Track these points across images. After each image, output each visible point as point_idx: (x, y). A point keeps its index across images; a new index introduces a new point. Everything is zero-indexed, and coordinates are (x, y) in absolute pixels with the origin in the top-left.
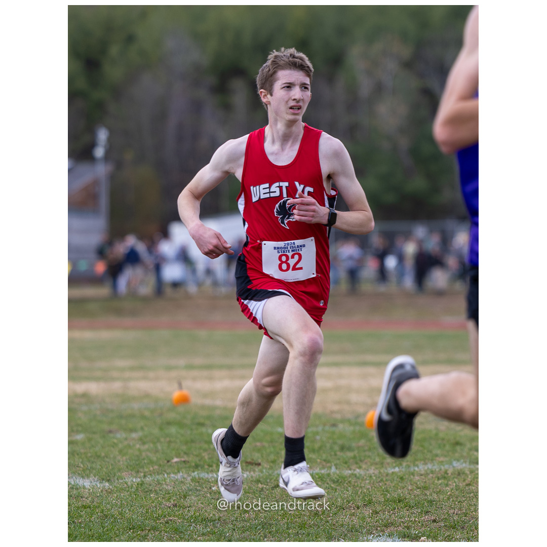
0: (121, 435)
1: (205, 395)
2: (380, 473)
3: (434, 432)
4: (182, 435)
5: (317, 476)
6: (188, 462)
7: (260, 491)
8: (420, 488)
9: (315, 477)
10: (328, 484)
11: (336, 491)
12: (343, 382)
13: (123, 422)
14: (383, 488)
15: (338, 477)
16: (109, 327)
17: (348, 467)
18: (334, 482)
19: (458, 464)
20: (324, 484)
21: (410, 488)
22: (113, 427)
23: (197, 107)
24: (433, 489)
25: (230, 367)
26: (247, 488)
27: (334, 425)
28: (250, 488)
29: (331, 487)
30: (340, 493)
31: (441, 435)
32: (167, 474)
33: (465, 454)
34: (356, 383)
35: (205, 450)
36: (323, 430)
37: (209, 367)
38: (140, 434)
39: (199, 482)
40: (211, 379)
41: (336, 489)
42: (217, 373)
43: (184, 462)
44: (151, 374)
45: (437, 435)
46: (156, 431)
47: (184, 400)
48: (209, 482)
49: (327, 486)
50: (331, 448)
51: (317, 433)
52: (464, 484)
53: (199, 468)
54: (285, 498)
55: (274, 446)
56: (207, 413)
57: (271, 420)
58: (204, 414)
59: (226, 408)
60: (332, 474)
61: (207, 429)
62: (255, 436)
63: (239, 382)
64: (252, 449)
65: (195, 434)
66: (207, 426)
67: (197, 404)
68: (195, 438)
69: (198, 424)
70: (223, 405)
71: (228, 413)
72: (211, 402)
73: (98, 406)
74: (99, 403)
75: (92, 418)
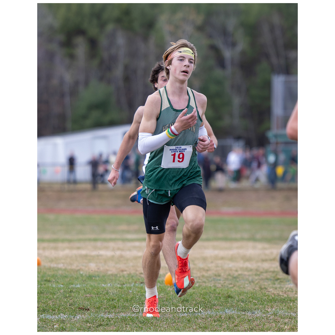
1: (52, 261)
2: (174, 316)
3: (213, 288)
7: (88, 329)
8: (202, 328)
9: (128, 319)
10: (136, 324)
11: (142, 329)
14: (176, 327)
15: (143, 319)
18: (141, 323)
19: (229, 311)
21: (194, 328)
24: (211, 328)
25: (70, 241)
26: (79, 326)
27: (141, 283)
28: (81, 326)
31: (217, 290)
33: (234, 304)
35: (50, 299)
36: (134, 286)
37: (55, 241)
39: (45, 321)
40: (56, 249)
41: (142, 328)
42: (60, 245)
45: (215, 290)
48: (53, 322)
49: (136, 325)
50: (140, 299)
51: (130, 288)
52: (233, 325)
53: (46, 312)
55: (99, 297)
56: (52, 273)
57: (98, 278)
58: (50, 273)
59: (65, 270)
60: (140, 318)
61: (51, 284)
62: (86, 289)
63: (75, 252)
64: (83, 299)
65: (43, 288)
66: (51, 282)
67: (45, 266)
68: (43, 291)
69: (46, 281)
70: (64, 268)
71: (67, 273)
72: (55, 265)
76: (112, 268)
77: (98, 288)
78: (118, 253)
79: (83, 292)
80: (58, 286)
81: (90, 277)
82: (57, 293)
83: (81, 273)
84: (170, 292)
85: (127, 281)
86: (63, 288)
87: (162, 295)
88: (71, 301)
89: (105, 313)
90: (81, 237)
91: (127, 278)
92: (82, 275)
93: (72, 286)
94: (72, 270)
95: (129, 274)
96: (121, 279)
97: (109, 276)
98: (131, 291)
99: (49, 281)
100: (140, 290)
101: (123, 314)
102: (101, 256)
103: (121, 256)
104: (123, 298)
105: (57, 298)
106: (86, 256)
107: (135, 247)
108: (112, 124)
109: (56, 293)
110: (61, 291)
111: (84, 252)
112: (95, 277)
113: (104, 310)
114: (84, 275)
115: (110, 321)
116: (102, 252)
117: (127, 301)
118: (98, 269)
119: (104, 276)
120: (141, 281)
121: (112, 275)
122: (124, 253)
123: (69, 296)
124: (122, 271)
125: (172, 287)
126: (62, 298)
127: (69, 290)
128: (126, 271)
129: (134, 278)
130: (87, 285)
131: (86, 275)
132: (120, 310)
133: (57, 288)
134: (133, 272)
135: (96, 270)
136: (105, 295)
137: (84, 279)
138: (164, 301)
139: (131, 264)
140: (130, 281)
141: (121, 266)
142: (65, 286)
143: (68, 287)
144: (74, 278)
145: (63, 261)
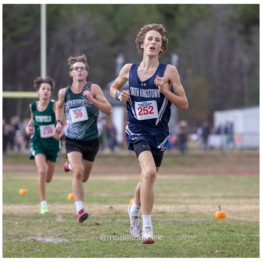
0: (184, 237)
1: (235, 214)
4: (220, 237)
6: (224, 253)
13: (186, 229)
16: (177, 173)
22: (180, 232)
23: (231, 42)
25: (250, 198)
35: (235, 246)
37: (237, 197)
38: (195, 236)
40: (238, 204)
42: (241, 201)
43: (222, 252)
44: (202, 201)
46: (205, 234)
47: (222, 216)
53: (231, 256)
56: (236, 225)
58: (233, 225)
59: (246, 222)
61: (235, 234)
65: (228, 236)
66: (235, 232)
67: (229, 219)
68: (228, 239)
69: (230, 231)
70: (245, 220)
71: (247, 225)
72: (237, 218)
73: (170, 219)
74: (171, 217)
75: (167, 226)
80: (240, 235)
86: (245, 237)
88: (252, 248)
93: (252, 235)
94: (252, 222)
99: (233, 231)
105: (240, 245)
109: (239, 241)
110: (243, 240)
123: (251, 244)
126: (245, 245)
127: (251, 239)
133: (240, 237)
142: (247, 235)
143: (249, 236)
144: (254, 229)
145: (244, 215)
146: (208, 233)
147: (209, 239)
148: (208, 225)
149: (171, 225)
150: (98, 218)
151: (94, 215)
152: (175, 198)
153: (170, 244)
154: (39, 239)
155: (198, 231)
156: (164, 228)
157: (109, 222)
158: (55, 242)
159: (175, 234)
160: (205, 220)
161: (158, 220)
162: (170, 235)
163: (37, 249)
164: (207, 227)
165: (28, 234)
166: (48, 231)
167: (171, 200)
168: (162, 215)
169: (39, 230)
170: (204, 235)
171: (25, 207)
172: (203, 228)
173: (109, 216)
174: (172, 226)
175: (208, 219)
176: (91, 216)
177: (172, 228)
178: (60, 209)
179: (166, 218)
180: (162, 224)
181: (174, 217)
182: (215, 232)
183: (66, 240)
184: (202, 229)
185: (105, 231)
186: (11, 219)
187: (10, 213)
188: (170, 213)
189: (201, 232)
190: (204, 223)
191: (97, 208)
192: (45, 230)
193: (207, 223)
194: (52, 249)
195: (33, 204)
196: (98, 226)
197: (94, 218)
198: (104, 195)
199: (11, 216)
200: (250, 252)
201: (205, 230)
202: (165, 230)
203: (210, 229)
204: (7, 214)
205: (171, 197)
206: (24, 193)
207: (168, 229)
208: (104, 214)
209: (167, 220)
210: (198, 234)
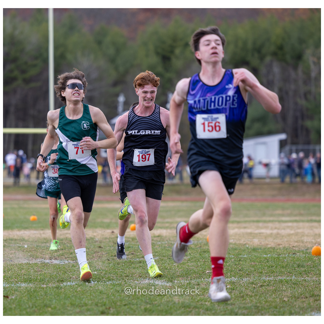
5: (284, 281)
12: (299, 231)
15: (296, 281)
16: (173, 200)
17: (302, 276)
18: (294, 284)
20: (288, 285)
25: (238, 222)
27: (294, 254)
29: (292, 286)
30: (297, 290)
32: (203, 278)
34: (306, 231)
36: (288, 256)
38: (189, 257)
41: (295, 288)
42: (231, 225)
46: (198, 256)
49: (290, 286)
50: (293, 266)
51: (285, 258)
54: (267, 292)
55: (261, 265)
57: (260, 250)
59: (235, 244)
60: (293, 280)
62: (251, 259)
63: (242, 231)
64: (249, 266)
70: (234, 242)
71: (236, 247)
73: (166, 242)
74: (167, 241)
75: (163, 248)
76: (271, 243)
77: (260, 258)
78: (275, 231)
79: (249, 260)
80: (229, 256)
81: (255, 250)
82: (229, 261)
83: (247, 246)
84: (316, 261)
85: (283, 252)
86: (234, 258)
87: (310, 263)
88: (240, 268)
89: (266, 276)
90: (247, 219)
91: (282, 250)
92: (248, 248)
93: (240, 256)
94: (240, 244)
95: (284, 247)
96: (278, 251)
97: (269, 248)
98: (286, 260)
100: (293, 259)
101: (280, 278)
102: (263, 233)
103: (278, 234)
104: (280, 265)
105: (229, 265)
106: (251, 233)
107: (288, 227)
108: (270, 133)
110: (232, 260)
111: (249, 231)
112: (258, 249)
113: (265, 274)
114: (249, 248)
115: (270, 282)
116: (263, 231)
117: (283, 267)
118: (260, 243)
119: (265, 249)
120: (294, 253)
121: (271, 248)
122: (280, 231)
123: (239, 264)
124: (279, 245)
125: (317, 257)
126: (233, 265)
127: (239, 260)
128: (281, 245)
129: (288, 250)
130: (252, 255)
131: (251, 248)
132: (278, 274)
134: (287, 246)
135: (259, 244)
136: (266, 263)
137: (250, 251)
138: (312, 267)
139: (286, 240)
140: (285, 252)
141: (278, 241)
142: (235, 256)
143: (237, 257)
144: (242, 250)
145: (233, 237)
146: (200, 255)
147: (201, 260)
148: (200, 247)
149: (166, 247)
150: (101, 242)
151: (97, 239)
152: (171, 223)
153: (165, 265)
154: (47, 261)
155: (191, 253)
156: (160, 250)
157: (110, 245)
158: (62, 263)
159: (170, 256)
160: (197, 243)
161: (155, 243)
162: (165, 256)
163: (45, 270)
164: (199, 249)
165: (37, 256)
166: (56, 254)
167: (167, 225)
168: (158, 239)
169: (47, 253)
170: (196, 256)
171: (35, 232)
172: (196, 249)
173: (111, 240)
174: (168, 249)
175: (201, 241)
176: (95, 240)
177: (168, 250)
178: (67, 233)
179: (163, 241)
180: (158, 247)
181: (170, 240)
182: (207, 254)
183: (72, 262)
184: (195, 251)
185: (107, 253)
186: (22, 243)
187: (21, 238)
188: (166, 237)
189: (194, 254)
190: (196, 246)
191: (100, 232)
192: (52, 253)
193: (200, 246)
194: (59, 270)
195: (42, 230)
196: (101, 249)
197: (97, 241)
198: (107, 221)
199: (22, 241)
200: (238, 271)
201: (197, 252)
202: (161, 252)
203: (202, 250)
204: (19, 238)
205: (167, 222)
206: (34, 220)
207: (164, 251)
208: (106, 238)
209: (163, 243)
210: (191, 255)
